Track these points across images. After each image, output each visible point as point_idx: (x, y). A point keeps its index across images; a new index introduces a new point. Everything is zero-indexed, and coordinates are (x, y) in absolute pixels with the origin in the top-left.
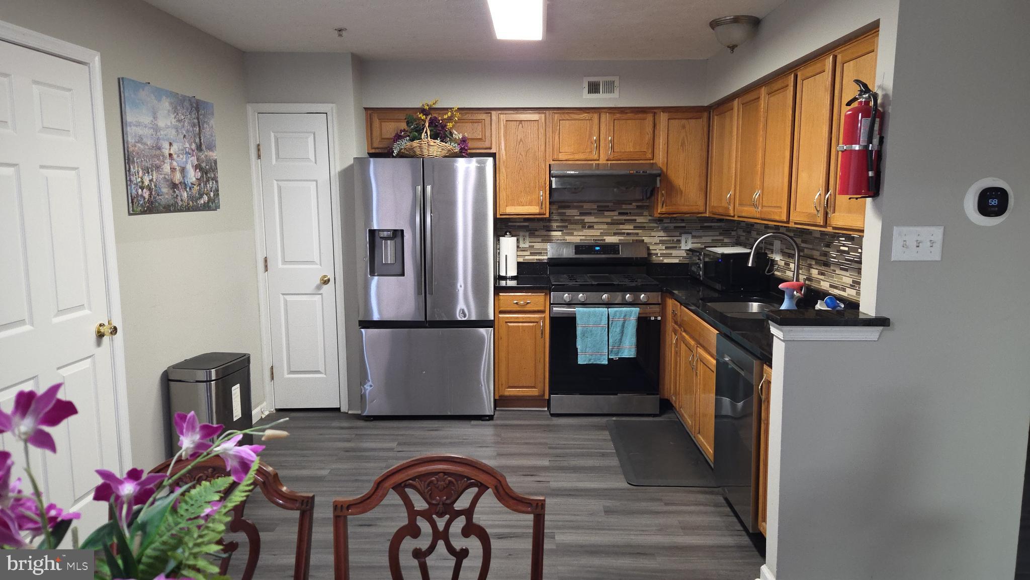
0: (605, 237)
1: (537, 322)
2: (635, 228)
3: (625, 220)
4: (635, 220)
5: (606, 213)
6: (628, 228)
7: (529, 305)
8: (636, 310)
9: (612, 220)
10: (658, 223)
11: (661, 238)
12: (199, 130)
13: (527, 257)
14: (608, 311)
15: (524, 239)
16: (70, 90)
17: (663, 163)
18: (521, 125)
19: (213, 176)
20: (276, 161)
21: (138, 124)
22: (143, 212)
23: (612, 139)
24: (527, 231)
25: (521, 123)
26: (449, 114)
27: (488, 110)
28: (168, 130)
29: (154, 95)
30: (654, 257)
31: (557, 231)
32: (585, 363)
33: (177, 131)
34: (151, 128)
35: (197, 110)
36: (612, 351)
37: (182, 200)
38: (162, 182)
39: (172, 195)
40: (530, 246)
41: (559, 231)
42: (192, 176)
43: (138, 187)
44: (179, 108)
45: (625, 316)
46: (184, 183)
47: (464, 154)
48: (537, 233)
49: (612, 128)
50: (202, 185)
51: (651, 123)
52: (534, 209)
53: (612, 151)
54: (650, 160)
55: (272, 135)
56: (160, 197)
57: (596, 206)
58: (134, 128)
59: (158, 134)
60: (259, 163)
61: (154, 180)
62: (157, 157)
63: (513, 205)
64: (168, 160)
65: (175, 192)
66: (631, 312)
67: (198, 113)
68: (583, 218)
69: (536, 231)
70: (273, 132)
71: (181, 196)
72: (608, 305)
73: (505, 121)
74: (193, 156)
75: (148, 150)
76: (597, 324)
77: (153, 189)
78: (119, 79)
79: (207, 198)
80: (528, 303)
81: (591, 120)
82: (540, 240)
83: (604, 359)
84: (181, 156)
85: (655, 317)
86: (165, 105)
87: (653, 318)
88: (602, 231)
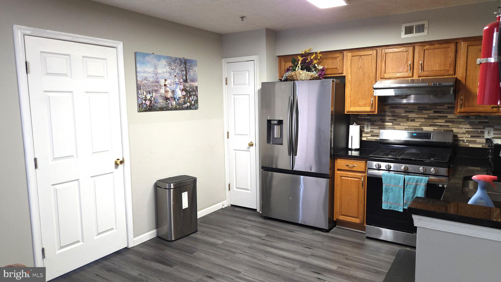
0: (423, 127)
1: (360, 178)
2: (446, 122)
3: (438, 116)
4: (447, 116)
5: (424, 112)
6: (441, 122)
7: (354, 167)
8: (425, 179)
9: (428, 116)
10: (465, 119)
11: (467, 130)
12: (186, 73)
13: (369, 138)
14: (404, 177)
15: (367, 127)
16: (105, 59)
17: (462, 77)
18: (361, 59)
19: (194, 93)
20: (233, 85)
21: (145, 72)
22: (146, 111)
23: (423, 63)
24: (369, 122)
25: (361, 57)
26: (314, 55)
27: (341, 51)
28: (164, 74)
29: (156, 58)
30: (461, 142)
31: (389, 122)
32: (387, 209)
33: (171, 74)
34: (153, 73)
35: (185, 63)
36: (406, 204)
37: (172, 105)
38: (159, 97)
39: (165, 103)
40: (371, 131)
41: (390, 122)
42: (179, 94)
43: (143, 100)
44: (172, 63)
45: (417, 182)
46: (174, 97)
47: (321, 78)
48: (376, 123)
49: (423, 55)
50: (186, 98)
51: (454, 50)
52: (368, 109)
53: (422, 70)
54: (453, 75)
55: (232, 73)
56: (157, 104)
57: (417, 106)
58: (141, 74)
59: (158, 76)
60: (227, 86)
61: (154, 96)
62: (157, 86)
63: (354, 106)
64: (163, 87)
65: (167, 101)
66: (422, 180)
67: (185, 65)
68: (407, 114)
69: (375, 122)
70: (233, 72)
71: (171, 103)
72: (406, 172)
73: (351, 56)
74: (181, 84)
75: (150, 83)
76: (396, 185)
77: (152, 100)
78: (135, 53)
79: (189, 104)
80: (354, 166)
81: (408, 51)
82: (377, 127)
83: (401, 208)
84: (172, 85)
85: (442, 185)
86: (163, 62)
87: (441, 186)
88: (421, 123)
